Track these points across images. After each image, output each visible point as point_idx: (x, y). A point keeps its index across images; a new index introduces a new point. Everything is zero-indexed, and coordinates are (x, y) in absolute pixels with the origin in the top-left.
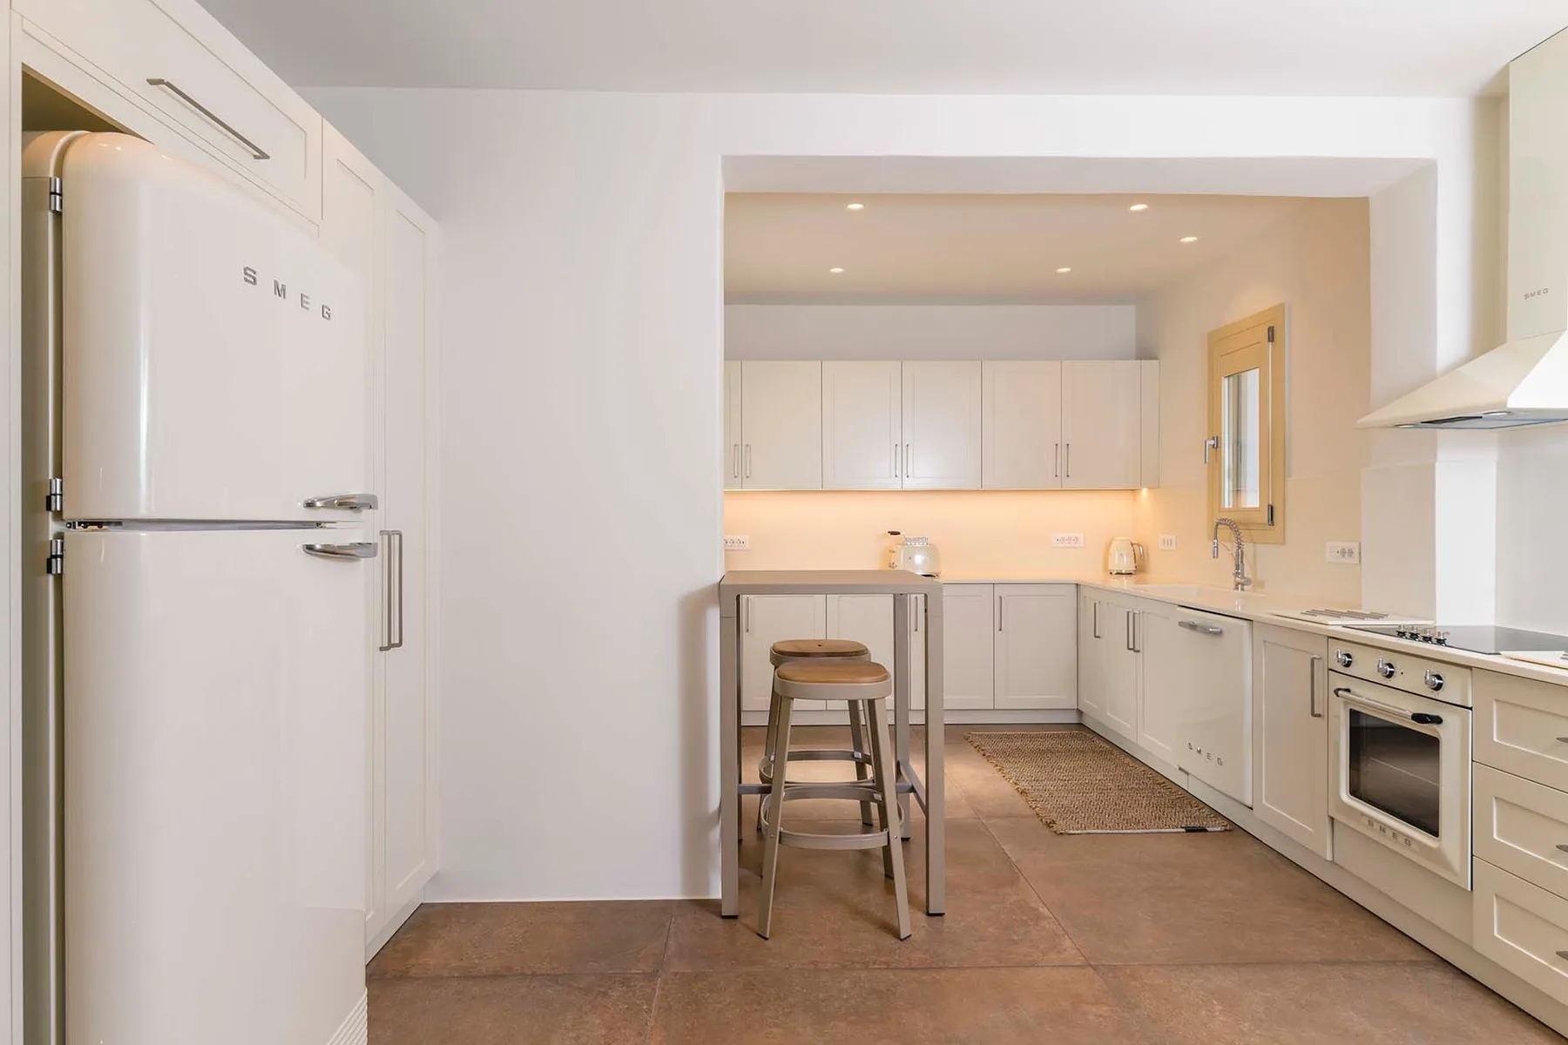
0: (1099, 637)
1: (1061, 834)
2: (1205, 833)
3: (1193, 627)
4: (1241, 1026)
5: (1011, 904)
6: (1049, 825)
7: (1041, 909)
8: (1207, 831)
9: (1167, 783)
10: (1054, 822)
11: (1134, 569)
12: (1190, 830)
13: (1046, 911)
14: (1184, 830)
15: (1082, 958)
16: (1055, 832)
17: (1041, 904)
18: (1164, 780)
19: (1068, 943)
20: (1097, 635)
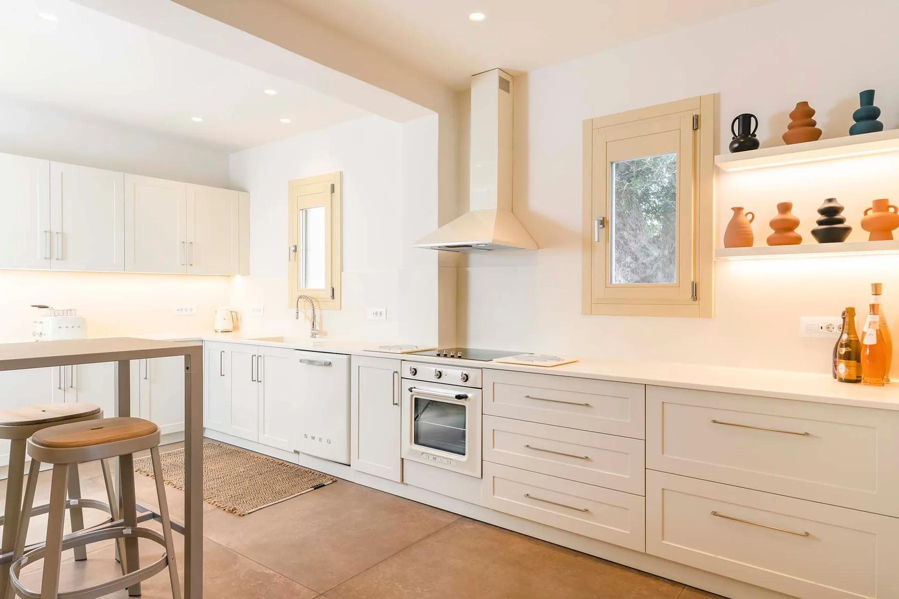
0: (224, 375)
1: (244, 515)
2: (325, 487)
3: (311, 362)
4: (417, 591)
5: (244, 576)
6: (233, 511)
7: (266, 571)
8: (324, 485)
9: (285, 463)
10: (235, 509)
11: (232, 328)
12: (317, 488)
13: (271, 572)
14: (313, 489)
15: (313, 592)
16: (240, 515)
17: (264, 568)
18: (282, 461)
19: (298, 587)
20: (222, 374)
